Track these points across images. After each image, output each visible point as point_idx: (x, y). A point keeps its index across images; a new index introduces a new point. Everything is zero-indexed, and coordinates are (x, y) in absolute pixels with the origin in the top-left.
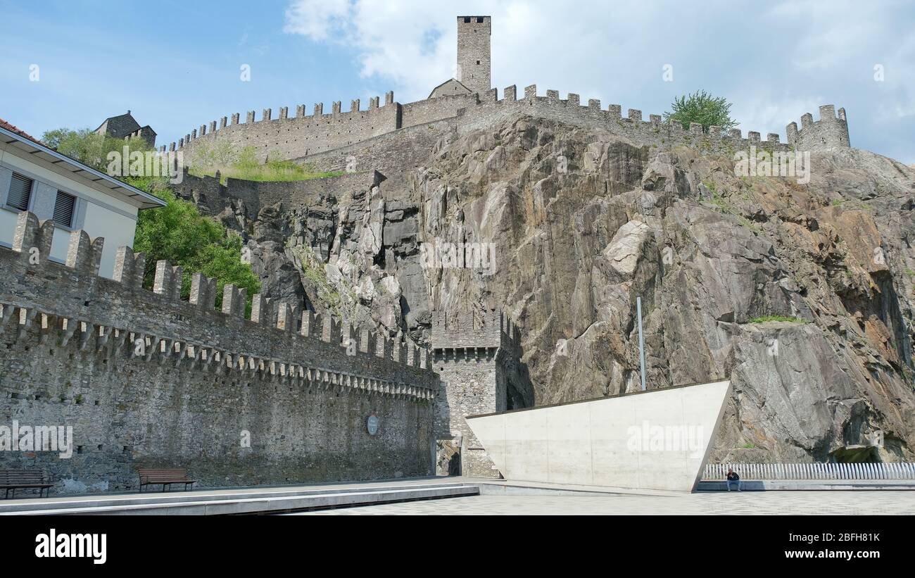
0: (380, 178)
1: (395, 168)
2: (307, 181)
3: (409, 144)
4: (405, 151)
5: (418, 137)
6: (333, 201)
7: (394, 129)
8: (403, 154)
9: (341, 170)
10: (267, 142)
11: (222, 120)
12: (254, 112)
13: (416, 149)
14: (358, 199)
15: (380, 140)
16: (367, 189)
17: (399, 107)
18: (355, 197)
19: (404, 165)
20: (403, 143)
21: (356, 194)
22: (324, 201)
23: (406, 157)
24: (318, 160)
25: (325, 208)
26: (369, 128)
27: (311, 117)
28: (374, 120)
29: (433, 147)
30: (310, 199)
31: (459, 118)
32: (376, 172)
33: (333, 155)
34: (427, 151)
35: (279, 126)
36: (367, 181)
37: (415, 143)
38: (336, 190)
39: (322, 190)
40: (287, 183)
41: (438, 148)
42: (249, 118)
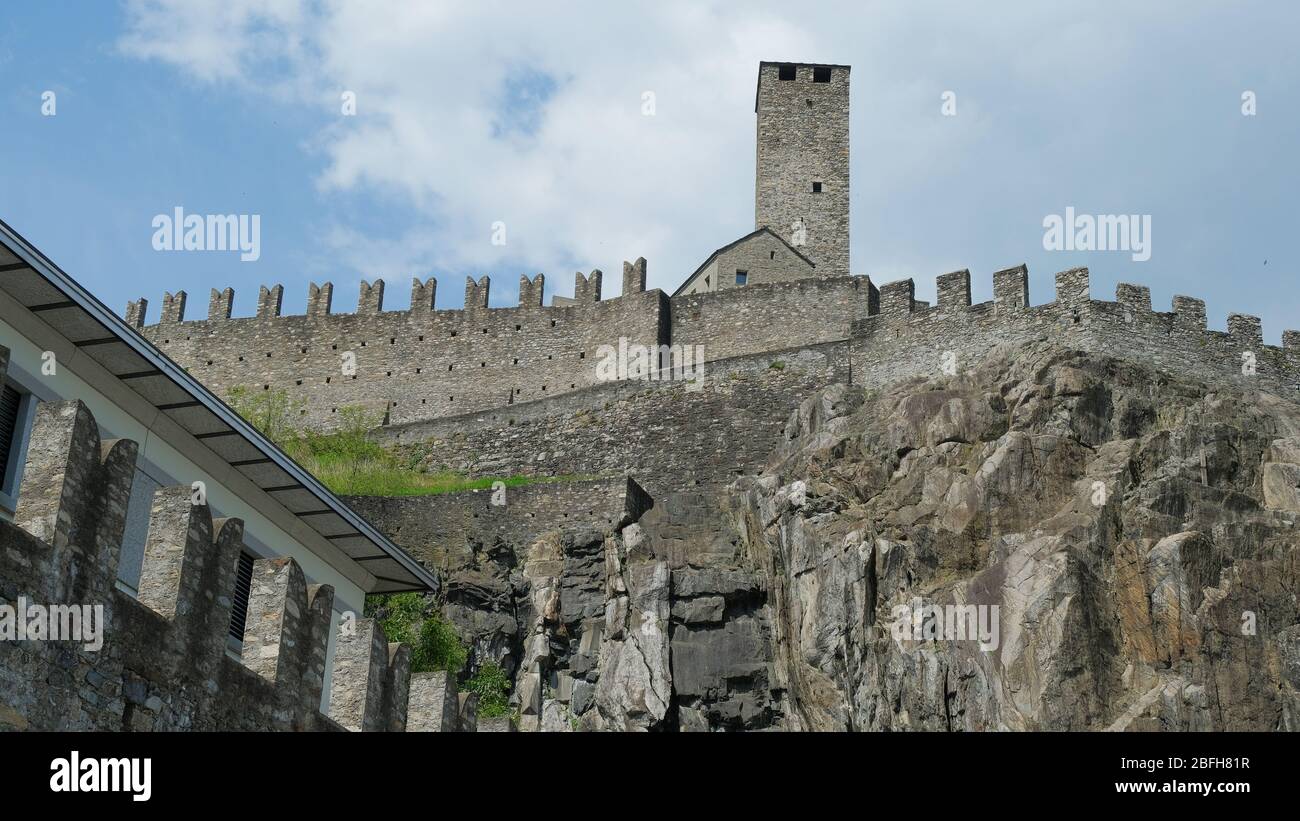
0: (639, 503)
1: (678, 473)
2: (436, 497)
3: (714, 409)
4: (704, 428)
5: (741, 390)
6: (507, 557)
8: (700, 436)
9: (508, 469)
10: (268, 376)
11: (132, 308)
12: (232, 293)
13: (736, 423)
14: (581, 555)
15: (625, 393)
16: (606, 528)
17: (665, 301)
18: (572, 551)
19: (701, 467)
20: (696, 405)
21: (578, 541)
22: (482, 557)
23: (708, 443)
24: (440, 437)
25: (487, 575)
26: (572, 354)
27: (401, 317)
28: (587, 334)
29: (785, 420)
30: (442, 549)
31: (857, 343)
32: (633, 486)
33: (483, 425)
34: (769, 430)
35: (306, 334)
36: (603, 507)
37: (732, 405)
38: (510, 527)
39: (476, 525)
40: (384, 501)
41: (806, 424)
42: (214, 307)
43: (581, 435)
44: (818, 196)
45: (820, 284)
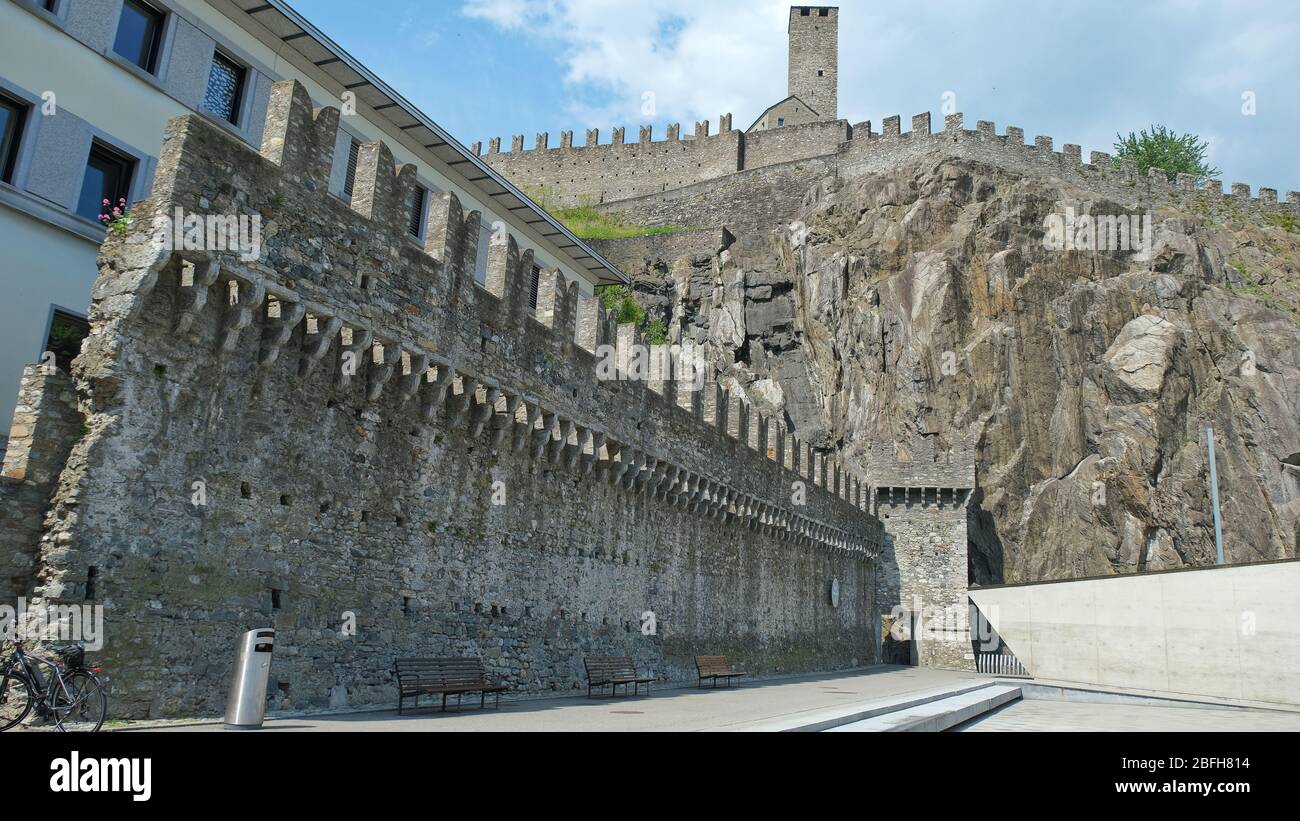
0: (729, 239)
1: (748, 224)
2: (627, 238)
3: (767, 191)
4: (761, 201)
5: (780, 181)
6: (663, 268)
7: (733, 168)
8: (759, 205)
9: (663, 224)
10: (542, 179)
11: (475, 146)
12: (523, 137)
13: (778, 198)
14: (700, 266)
15: (721, 184)
16: (712, 253)
17: (741, 136)
18: (695, 264)
19: (760, 221)
20: (757, 189)
21: (698, 259)
22: (651, 268)
23: (763, 208)
24: (628, 208)
25: (654, 277)
26: (694, 165)
27: (608, 147)
28: (701, 154)
29: (803, 196)
30: (630, 265)
31: (841, 155)
32: (725, 231)
33: (650, 202)
34: (795, 201)
35: (560, 158)
36: (711, 242)
37: (776, 189)
38: (664, 253)
39: (648, 253)
40: (601, 241)
41: (813, 198)
42: (514, 145)
43: (700, 206)
44: (821, 78)
45: (822, 125)
